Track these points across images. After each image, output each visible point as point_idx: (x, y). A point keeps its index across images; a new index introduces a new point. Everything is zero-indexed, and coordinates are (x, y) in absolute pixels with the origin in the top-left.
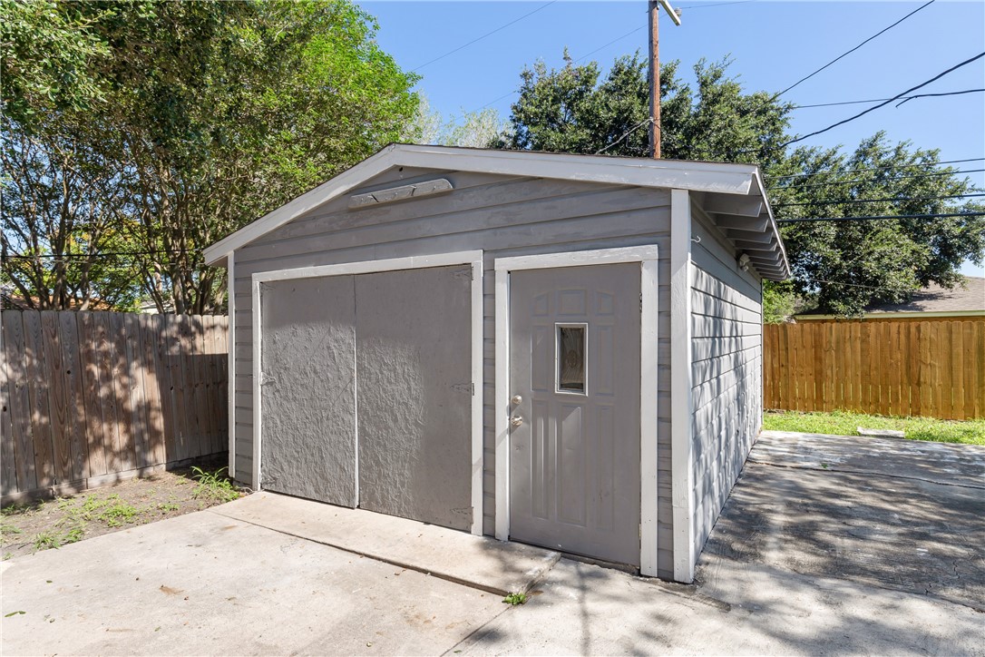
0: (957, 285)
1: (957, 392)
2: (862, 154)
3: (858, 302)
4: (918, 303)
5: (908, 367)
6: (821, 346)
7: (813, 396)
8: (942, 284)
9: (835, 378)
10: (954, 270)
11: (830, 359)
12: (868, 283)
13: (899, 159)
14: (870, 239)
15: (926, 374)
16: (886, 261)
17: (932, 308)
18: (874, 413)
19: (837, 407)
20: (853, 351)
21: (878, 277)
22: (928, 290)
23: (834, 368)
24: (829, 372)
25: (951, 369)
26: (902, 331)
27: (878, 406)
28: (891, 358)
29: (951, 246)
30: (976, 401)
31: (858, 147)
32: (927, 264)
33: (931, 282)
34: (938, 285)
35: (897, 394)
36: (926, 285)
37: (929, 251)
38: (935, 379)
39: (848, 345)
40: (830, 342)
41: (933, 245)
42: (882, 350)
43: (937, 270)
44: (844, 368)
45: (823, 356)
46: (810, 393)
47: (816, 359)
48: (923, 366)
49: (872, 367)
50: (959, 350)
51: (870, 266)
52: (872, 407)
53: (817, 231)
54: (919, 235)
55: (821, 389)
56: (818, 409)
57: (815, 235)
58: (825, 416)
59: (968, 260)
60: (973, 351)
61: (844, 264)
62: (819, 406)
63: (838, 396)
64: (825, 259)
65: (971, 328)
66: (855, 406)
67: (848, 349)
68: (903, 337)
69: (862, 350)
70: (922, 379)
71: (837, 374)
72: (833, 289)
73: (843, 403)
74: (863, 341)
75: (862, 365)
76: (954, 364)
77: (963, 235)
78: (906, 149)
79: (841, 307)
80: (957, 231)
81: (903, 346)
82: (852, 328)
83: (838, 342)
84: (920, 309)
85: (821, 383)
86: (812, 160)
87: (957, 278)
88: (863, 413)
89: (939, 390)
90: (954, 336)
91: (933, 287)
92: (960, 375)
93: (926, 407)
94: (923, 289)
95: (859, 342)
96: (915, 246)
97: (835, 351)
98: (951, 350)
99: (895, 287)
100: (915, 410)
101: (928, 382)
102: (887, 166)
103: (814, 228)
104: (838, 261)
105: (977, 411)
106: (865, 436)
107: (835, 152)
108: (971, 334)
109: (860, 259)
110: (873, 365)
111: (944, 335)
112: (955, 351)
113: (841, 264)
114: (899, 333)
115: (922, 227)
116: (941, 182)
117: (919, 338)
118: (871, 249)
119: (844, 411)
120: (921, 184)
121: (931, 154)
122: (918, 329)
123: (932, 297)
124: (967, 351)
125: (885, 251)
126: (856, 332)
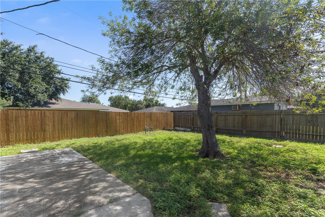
0: (60, 100)
1: (56, 133)
2: (30, 50)
3: (29, 103)
4: (49, 105)
5: (42, 126)
6: (9, 119)
7: (5, 140)
8: (56, 100)
9: (15, 131)
10: (59, 96)
11: (12, 125)
12: (31, 96)
13: (42, 56)
14: (32, 81)
15: (47, 127)
16: (37, 90)
17: (53, 107)
18: (30, 143)
19: (16, 143)
20: (22, 121)
21: (34, 95)
22: (52, 101)
23: (14, 128)
24: (12, 130)
25: (54, 125)
26: (40, 113)
27: (32, 140)
28: (36, 123)
29: (58, 89)
30: (61, 135)
31: (28, 47)
32: (51, 93)
33: (53, 99)
34: (55, 100)
35: (38, 135)
36: (52, 100)
37: (52, 89)
38: (50, 129)
39: (20, 119)
40: (12, 118)
41: (53, 87)
42: (33, 120)
43: (54, 95)
44: (18, 128)
45: (9, 123)
46: (4, 138)
47: (6, 124)
48: (46, 125)
49: (29, 127)
50: (56, 120)
51: (32, 90)
52: (30, 141)
53: (10, 74)
54: (48, 83)
55: (9, 137)
56: (7, 145)
57: (10, 75)
58: (10, 147)
59: (62, 93)
60: (60, 120)
61: (22, 88)
62: (8, 143)
63: (16, 138)
64: (15, 86)
65: (59, 113)
66: (23, 141)
67: (20, 120)
68: (40, 116)
69: (26, 120)
70: (46, 130)
71: (16, 130)
72: (18, 98)
73: (18, 141)
74: (26, 117)
75: (26, 126)
76: (55, 124)
77: (60, 86)
78: (44, 54)
79: (21, 104)
80: (59, 84)
81: (40, 119)
82: (22, 112)
83: (16, 118)
84: (49, 107)
85: (9, 134)
86: (10, 46)
87: (60, 98)
88: (26, 143)
89: (51, 132)
90: (55, 116)
91: (54, 101)
92: (56, 128)
93: (47, 139)
94: (51, 101)
95: (24, 117)
96: (47, 86)
97: (15, 121)
98: (54, 120)
99: (40, 99)
100: (44, 140)
101: (48, 130)
102: (38, 58)
103: (10, 72)
104: (20, 87)
105: (61, 138)
106: (23, 153)
107: (20, 47)
108: (59, 115)
109: (28, 88)
110: (30, 126)
111: (52, 115)
112: (55, 120)
113: (21, 88)
114: (38, 114)
115: (50, 81)
116: (54, 68)
117: (45, 116)
118: (32, 85)
119: (19, 144)
120: (49, 67)
121: (52, 59)
122: (44, 113)
123: (53, 104)
124: (58, 120)
125: (37, 86)
126: (23, 114)
